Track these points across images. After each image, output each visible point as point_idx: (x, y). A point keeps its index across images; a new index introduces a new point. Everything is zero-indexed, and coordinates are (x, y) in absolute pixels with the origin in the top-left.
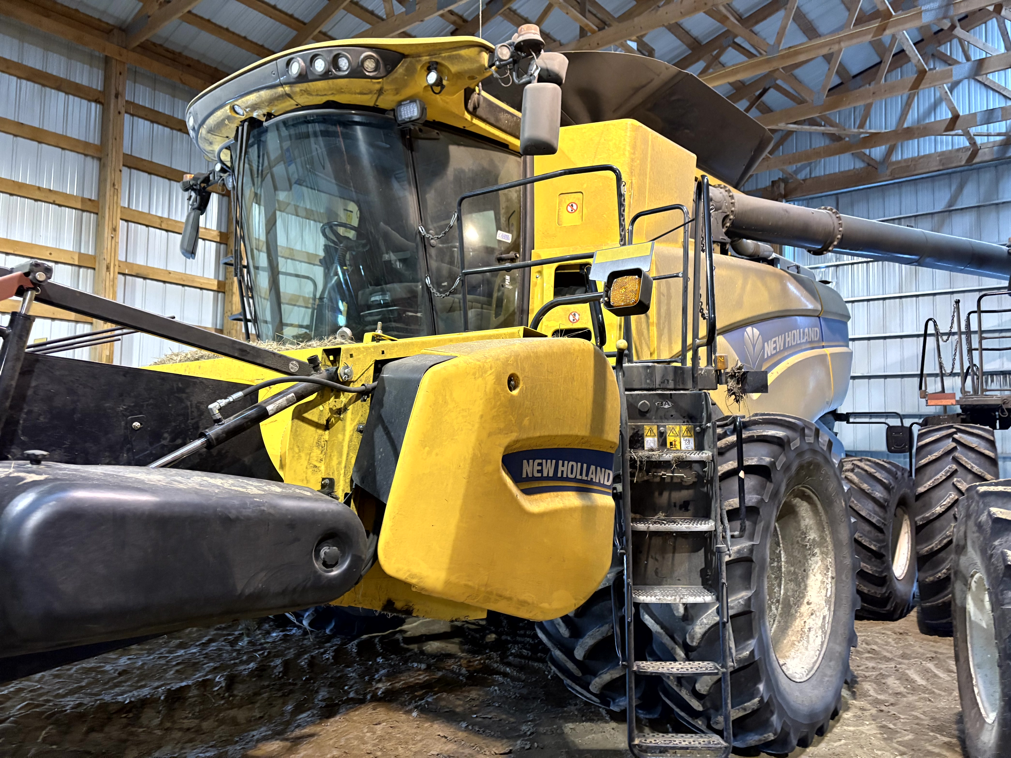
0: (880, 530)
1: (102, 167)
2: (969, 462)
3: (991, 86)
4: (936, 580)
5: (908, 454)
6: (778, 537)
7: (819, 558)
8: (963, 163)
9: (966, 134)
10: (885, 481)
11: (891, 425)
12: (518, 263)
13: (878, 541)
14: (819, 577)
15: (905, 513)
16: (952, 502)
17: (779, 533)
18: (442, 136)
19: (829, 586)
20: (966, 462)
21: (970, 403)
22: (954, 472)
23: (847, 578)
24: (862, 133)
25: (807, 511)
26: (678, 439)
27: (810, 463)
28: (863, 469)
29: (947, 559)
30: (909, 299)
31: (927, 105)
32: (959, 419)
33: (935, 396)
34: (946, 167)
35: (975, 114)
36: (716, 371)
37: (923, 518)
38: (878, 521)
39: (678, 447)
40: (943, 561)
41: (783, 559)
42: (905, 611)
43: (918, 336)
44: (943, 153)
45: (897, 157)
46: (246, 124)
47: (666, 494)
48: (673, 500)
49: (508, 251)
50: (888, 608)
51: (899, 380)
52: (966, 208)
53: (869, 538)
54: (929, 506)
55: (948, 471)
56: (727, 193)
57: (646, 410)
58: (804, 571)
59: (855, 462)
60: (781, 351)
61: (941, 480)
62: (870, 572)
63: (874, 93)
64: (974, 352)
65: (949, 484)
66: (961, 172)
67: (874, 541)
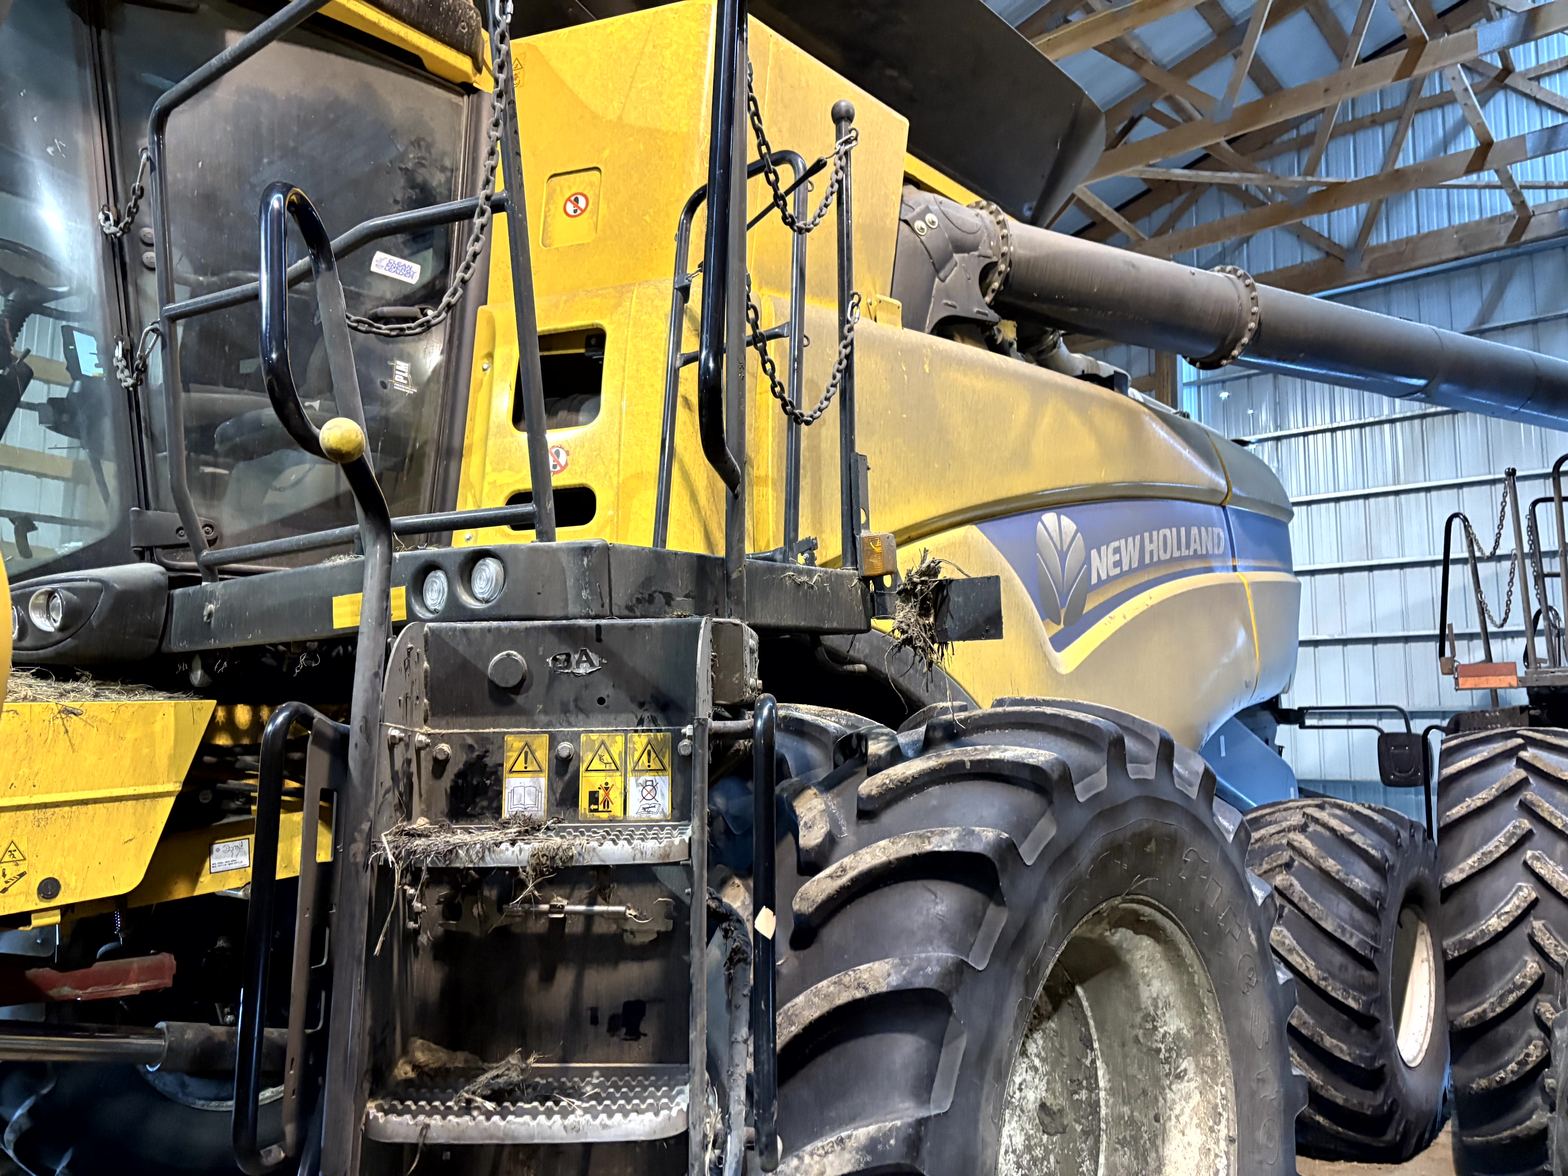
0: (1366, 963)
2: (1558, 813)
3: (1549, 102)
4: (1494, 1085)
5: (1422, 788)
6: (1087, 1024)
7: (1193, 1085)
8: (1502, 243)
9: (1507, 183)
10: (1373, 852)
11: (1386, 730)
13: (1362, 988)
14: (1196, 1137)
15: (1419, 918)
16: (1524, 905)
17: (1089, 1014)
19: (1222, 1163)
20: (1552, 813)
21: (1547, 684)
22: (1526, 838)
23: (1270, 1138)
24: (1312, 184)
25: (1152, 960)
26: (617, 780)
27: (1143, 838)
28: (1325, 826)
29: (1517, 1038)
30: (1412, 496)
31: (1430, 143)
32: (1525, 716)
33: (1472, 670)
34: (1472, 250)
35: (1522, 137)
36: (865, 580)
37: (1460, 942)
38: (1361, 943)
39: (616, 809)
40: (1509, 1042)
41: (1102, 1083)
42: (1427, 1136)
43: (1433, 563)
44: (1463, 227)
45: (1380, 237)
47: (565, 978)
48: (588, 999)
49: (405, 303)
50: (1389, 1136)
51: (1400, 646)
52: (1513, 326)
53: (1342, 982)
54: (1472, 915)
55: (1514, 834)
56: (992, 217)
57: (513, 682)
58: (1157, 1119)
59: (1309, 811)
60: (1131, 571)
61: (1496, 855)
62: (1347, 1058)
63: (1326, 90)
64: (1548, 580)
65: (1514, 865)
66: (1498, 260)
67: (1354, 988)
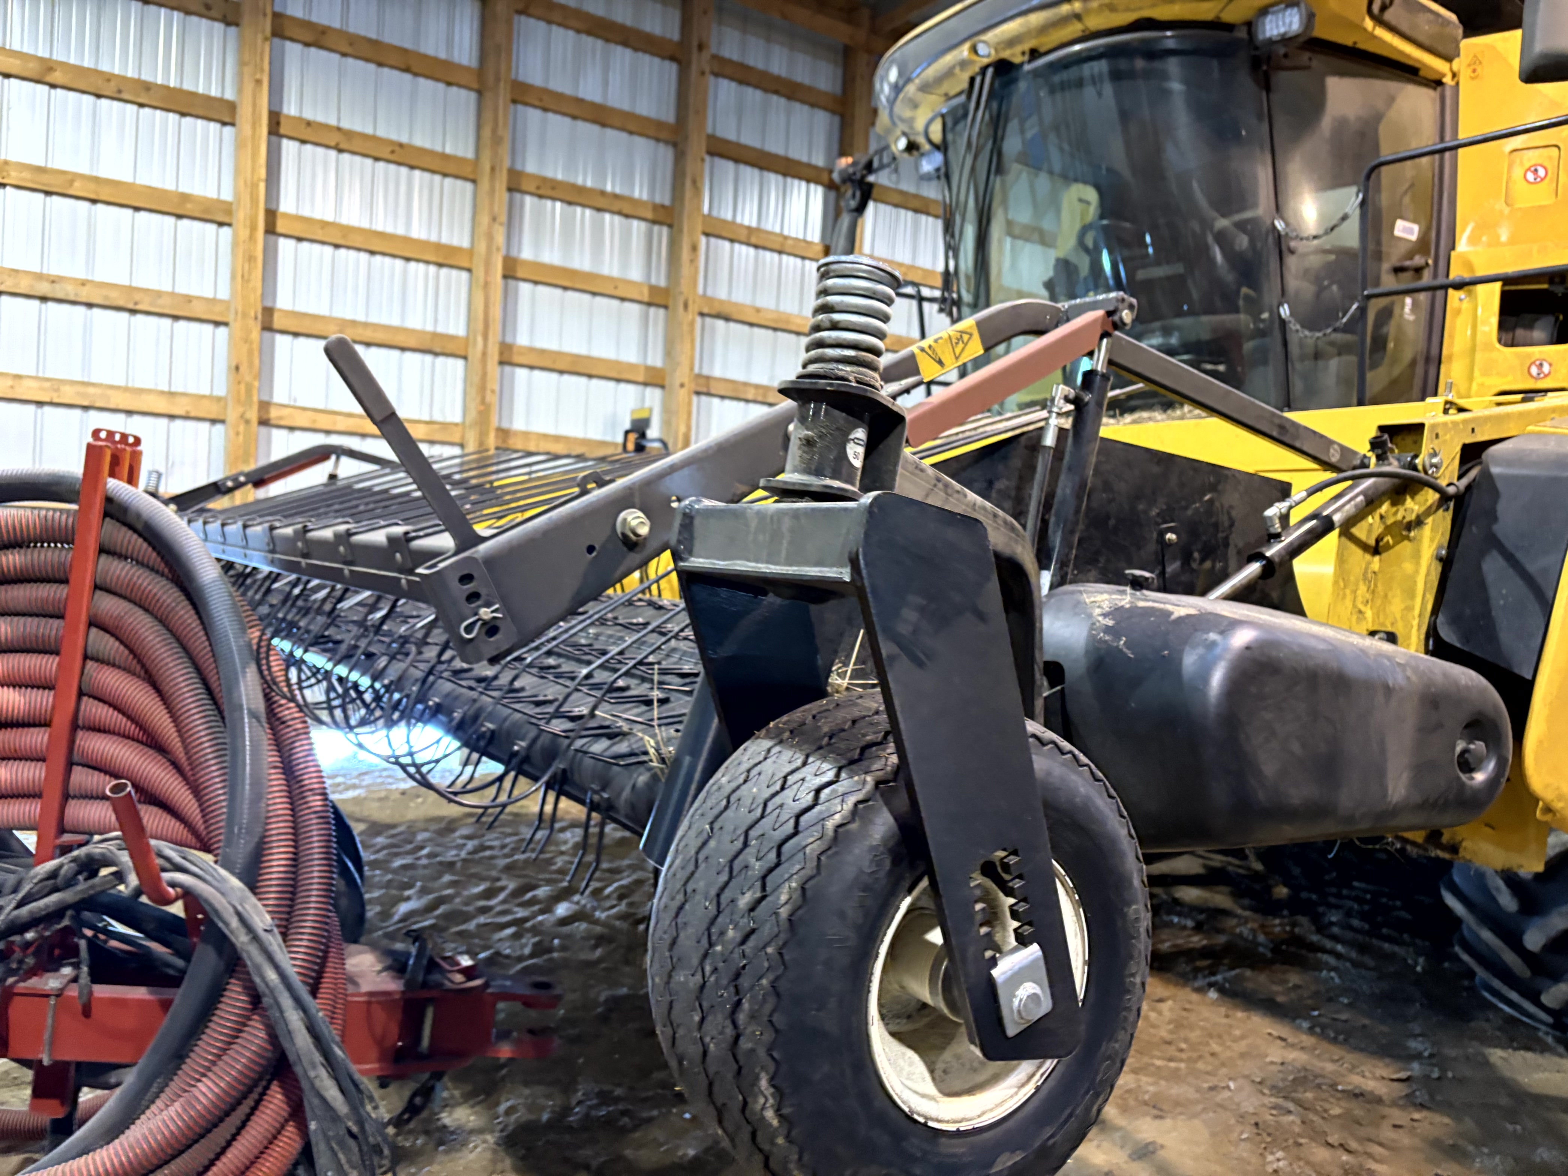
1: (680, 157)
12: (1427, 278)
18: (1318, 62)
46: (990, 72)
49: (1410, 256)
